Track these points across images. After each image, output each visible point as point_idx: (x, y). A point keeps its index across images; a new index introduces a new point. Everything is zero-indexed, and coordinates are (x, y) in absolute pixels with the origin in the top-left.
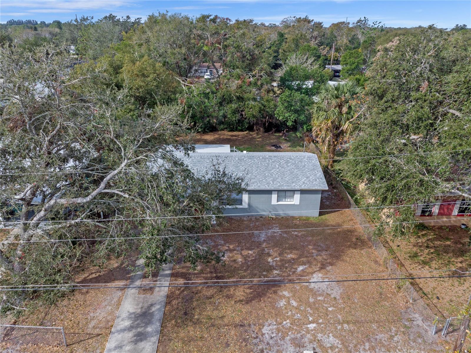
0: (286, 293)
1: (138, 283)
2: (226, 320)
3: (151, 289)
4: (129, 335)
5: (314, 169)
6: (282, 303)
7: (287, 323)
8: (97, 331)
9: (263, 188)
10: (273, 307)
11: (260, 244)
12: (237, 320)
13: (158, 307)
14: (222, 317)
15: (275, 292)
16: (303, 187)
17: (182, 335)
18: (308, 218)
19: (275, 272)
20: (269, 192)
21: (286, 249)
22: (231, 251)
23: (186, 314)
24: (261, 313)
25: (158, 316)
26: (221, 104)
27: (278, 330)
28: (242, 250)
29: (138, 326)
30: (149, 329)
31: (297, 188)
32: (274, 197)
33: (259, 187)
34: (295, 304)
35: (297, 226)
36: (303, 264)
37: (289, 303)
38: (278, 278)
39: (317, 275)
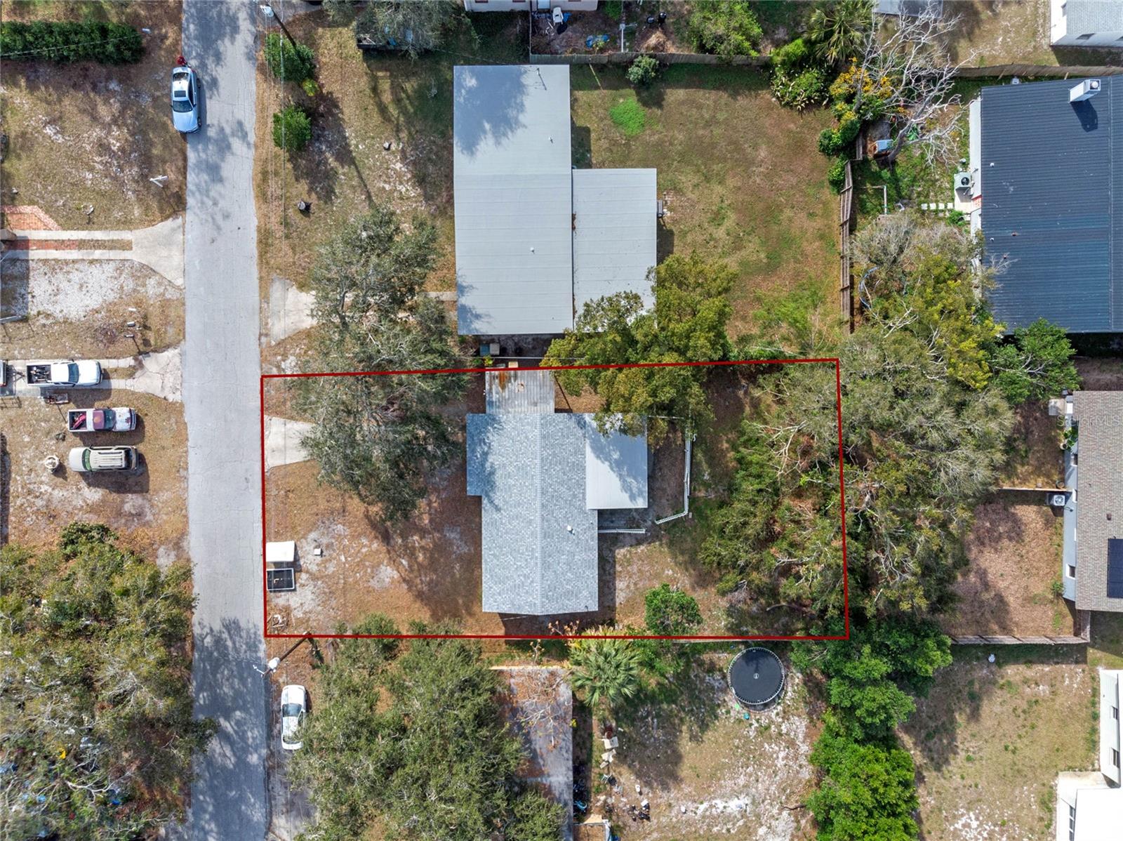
0: (375, 545)
2: (349, 500)
6: (365, 541)
7: (346, 542)
10: (359, 535)
11: (439, 531)
12: (349, 508)
15: (376, 538)
19: (400, 541)
21: (432, 554)
24: (356, 525)
27: (340, 535)
28: (430, 514)
34: (364, 550)
35: (466, 571)
36: (410, 566)
37: (365, 546)
38: (392, 542)
39: (396, 575)
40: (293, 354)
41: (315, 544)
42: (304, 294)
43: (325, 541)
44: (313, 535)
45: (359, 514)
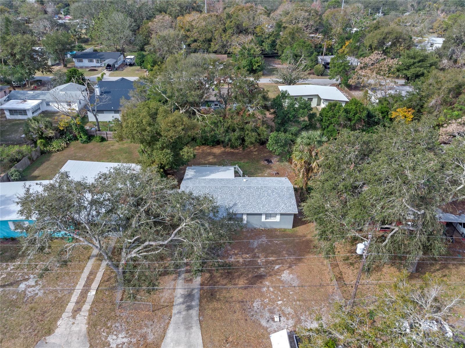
0: (267, 283)
1: (183, 276)
2: (234, 299)
3: (191, 280)
4: (183, 307)
5: (290, 197)
6: (265, 289)
7: (267, 300)
8: (166, 304)
9: (256, 212)
10: (260, 292)
11: (253, 250)
12: (240, 299)
13: (196, 291)
14: (232, 297)
15: (261, 283)
16: (282, 212)
17: (211, 306)
18: (285, 230)
19: (262, 269)
20: (261, 214)
21: (269, 254)
22: (236, 254)
23: (212, 295)
24: (252, 294)
25: (197, 296)
26: (227, 131)
27: (262, 304)
28: (242, 254)
29: (187, 302)
30: (193, 303)
31: (278, 212)
32: (263, 217)
33: (254, 211)
34: (271, 289)
35: (277, 237)
36: (279, 264)
37: (268, 289)
38: (263, 274)
39: (286, 272)
40: (106, 337)
41: (271, 321)
42: (56, 331)
43: (268, 315)
44: (264, 323)
45: (245, 292)
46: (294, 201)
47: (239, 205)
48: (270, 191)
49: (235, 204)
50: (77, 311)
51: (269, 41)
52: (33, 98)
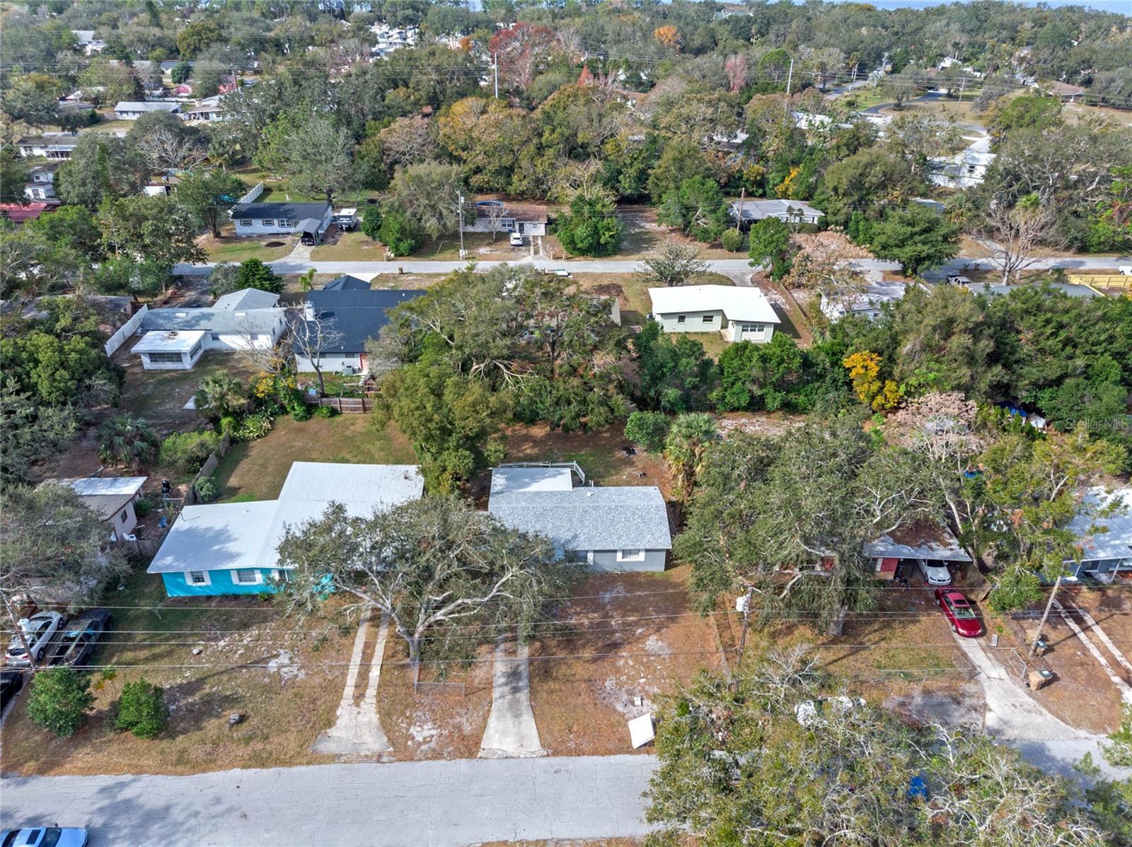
0: (624, 654)
1: (502, 647)
2: (577, 677)
3: (514, 652)
4: (507, 688)
5: (660, 523)
6: (621, 663)
7: (624, 678)
8: (482, 686)
9: (607, 548)
10: (614, 666)
11: (604, 606)
12: (586, 677)
13: (523, 667)
14: (574, 675)
15: (616, 653)
16: (648, 547)
17: (546, 688)
18: (653, 573)
19: (618, 635)
20: (615, 551)
21: (628, 611)
22: (578, 614)
23: (546, 672)
24: (604, 670)
25: (525, 674)
26: (557, 403)
27: (617, 684)
28: (588, 613)
29: (511, 682)
30: (521, 684)
31: (642, 547)
32: (619, 555)
33: (604, 547)
34: (631, 663)
35: (641, 586)
36: (642, 626)
37: (626, 662)
38: (619, 641)
39: (653, 638)
40: (408, 730)
41: (629, 705)
42: (338, 722)
43: (625, 697)
44: (620, 708)
45: (592, 667)
46: (665, 528)
47: (582, 538)
48: (629, 514)
49: (575, 536)
50: (359, 697)
51: (632, 172)
52: (189, 326)
